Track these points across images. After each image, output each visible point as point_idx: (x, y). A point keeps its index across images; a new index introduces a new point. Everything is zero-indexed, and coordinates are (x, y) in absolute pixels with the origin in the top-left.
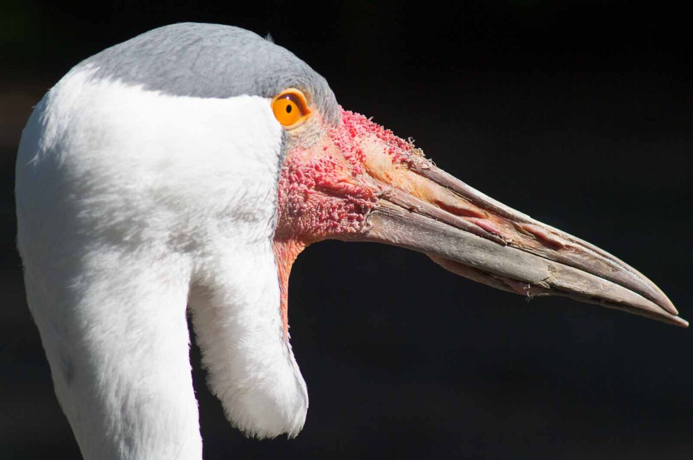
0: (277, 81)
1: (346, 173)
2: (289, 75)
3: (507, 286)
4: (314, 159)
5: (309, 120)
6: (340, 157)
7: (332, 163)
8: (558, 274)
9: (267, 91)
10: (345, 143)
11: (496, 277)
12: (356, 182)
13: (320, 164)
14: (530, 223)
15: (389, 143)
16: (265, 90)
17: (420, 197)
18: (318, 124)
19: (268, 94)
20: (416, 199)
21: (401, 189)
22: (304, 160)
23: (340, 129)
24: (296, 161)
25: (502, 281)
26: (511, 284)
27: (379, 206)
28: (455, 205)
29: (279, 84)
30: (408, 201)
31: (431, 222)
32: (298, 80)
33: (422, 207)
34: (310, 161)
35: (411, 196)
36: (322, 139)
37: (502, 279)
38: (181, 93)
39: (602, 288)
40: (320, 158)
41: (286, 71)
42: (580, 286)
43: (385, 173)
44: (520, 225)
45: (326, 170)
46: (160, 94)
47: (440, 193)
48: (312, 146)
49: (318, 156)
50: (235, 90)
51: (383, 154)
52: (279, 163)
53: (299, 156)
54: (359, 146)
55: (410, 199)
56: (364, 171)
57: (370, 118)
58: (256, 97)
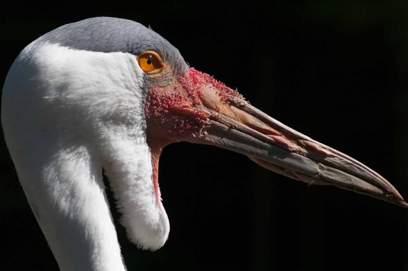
0: (141, 46)
1: (189, 103)
2: (149, 43)
3: (295, 177)
4: (168, 93)
5: (164, 71)
6: (186, 94)
7: (180, 96)
8: (325, 171)
9: (134, 50)
10: (190, 86)
11: (288, 171)
12: (195, 108)
13: (171, 96)
14: (308, 140)
15: (220, 90)
16: (133, 50)
17: (238, 120)
18: (170, 74)
19: (135, 52)
20: (235, 121)
21: (225, 115)
22: (161, 93)
23: (187, 78)
24: (155, 93)
25: (292, 173)
26: (297, 175)
27: (211, 123)
28: (260, 127)
29: (142, 47)
30: (230, 122)
31: (245, 136)
32: (155, 47)
33: (238, 126)
34: (165, 94)
35: (232, 120)
36: (174, 83)
37: (292, 172)
38: (81, 48)
39: (353, 181)
40: (172, 93)
41: (148, 41)
42: (339, 179)
43: (215, 105)
44: (301, 141)
45: (175, 100)
46: (69, 48)
47: (251, 119)
48: (167, 86)
49: (171, 92)
50: (114, 48)
51: (215, 95)
52: (143, 92)
53: (157, 90)
54: (198, 89)
55: (231, 121)
56: (201, 103)
57: (212, 76)
58: (128, 53)
